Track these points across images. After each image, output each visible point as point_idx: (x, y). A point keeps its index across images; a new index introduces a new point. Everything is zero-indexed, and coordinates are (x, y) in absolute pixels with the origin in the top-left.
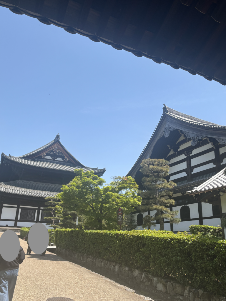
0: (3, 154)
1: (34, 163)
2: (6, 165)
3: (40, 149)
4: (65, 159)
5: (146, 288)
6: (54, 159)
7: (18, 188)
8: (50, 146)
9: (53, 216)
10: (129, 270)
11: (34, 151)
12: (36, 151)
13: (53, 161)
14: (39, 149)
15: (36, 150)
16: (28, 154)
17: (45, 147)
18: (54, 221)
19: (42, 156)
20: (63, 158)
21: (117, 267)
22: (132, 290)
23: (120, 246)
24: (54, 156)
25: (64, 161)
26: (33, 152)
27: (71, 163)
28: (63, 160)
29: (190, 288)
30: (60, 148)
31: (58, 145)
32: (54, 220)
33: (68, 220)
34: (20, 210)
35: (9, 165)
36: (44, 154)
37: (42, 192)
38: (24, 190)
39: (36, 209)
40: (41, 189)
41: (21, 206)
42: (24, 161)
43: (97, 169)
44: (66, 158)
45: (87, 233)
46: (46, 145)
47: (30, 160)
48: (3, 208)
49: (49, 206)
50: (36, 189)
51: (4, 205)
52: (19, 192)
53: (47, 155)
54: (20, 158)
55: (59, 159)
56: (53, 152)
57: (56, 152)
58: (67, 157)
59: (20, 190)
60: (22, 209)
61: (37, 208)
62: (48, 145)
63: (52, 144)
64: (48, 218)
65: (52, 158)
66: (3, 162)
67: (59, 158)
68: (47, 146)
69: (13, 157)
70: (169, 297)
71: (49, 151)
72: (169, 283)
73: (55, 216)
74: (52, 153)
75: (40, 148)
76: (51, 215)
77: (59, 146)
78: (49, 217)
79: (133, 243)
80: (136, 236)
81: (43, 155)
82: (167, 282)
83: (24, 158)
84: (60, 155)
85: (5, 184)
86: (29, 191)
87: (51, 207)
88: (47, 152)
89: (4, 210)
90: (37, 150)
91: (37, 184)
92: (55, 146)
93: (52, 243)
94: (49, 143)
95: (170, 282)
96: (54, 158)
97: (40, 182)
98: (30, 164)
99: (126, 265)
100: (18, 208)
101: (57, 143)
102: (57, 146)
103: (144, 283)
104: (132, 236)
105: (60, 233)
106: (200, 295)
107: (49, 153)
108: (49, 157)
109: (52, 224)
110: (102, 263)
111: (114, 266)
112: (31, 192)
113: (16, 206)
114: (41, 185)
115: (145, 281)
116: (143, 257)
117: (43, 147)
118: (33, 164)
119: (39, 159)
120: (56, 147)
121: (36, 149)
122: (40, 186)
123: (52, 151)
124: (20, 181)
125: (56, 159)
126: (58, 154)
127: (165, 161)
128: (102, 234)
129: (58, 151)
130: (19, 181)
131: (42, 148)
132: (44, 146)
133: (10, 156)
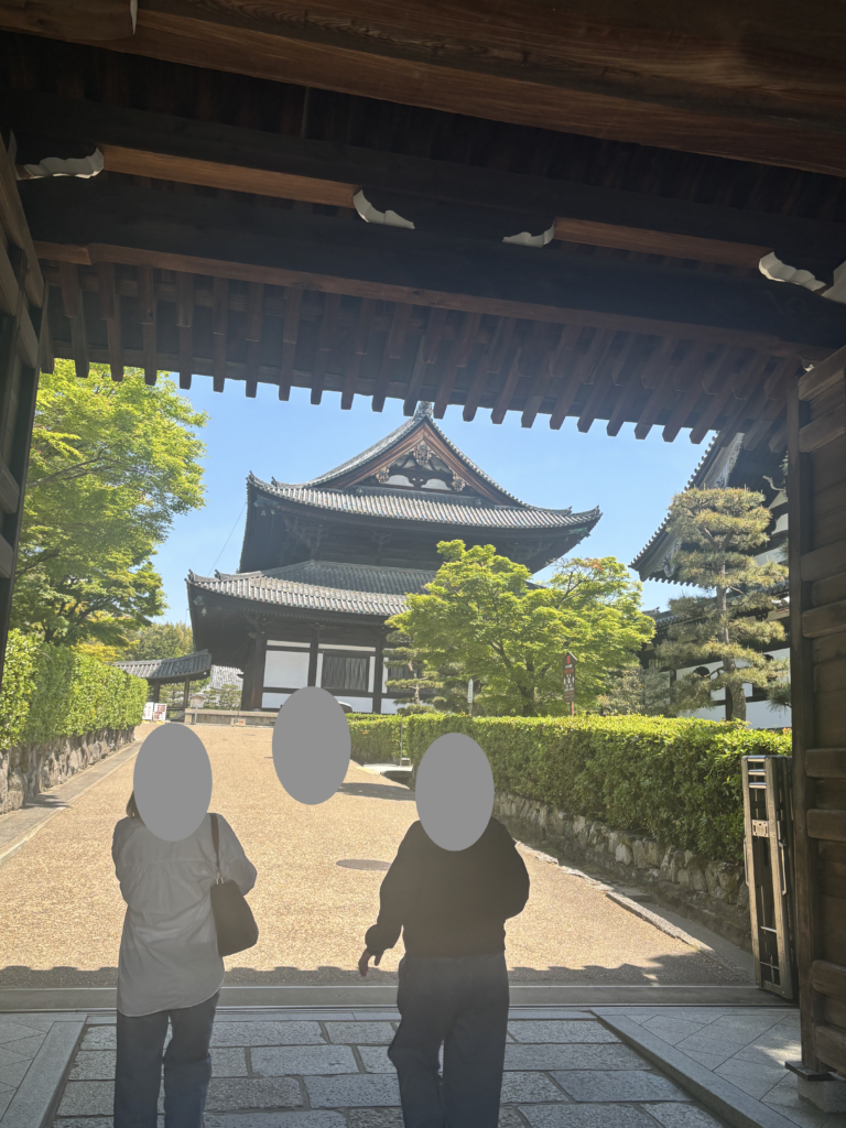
0: (251, 478)
1: (354, 503)
2: (264, 513)
3: (371, 454)
4: (453, 484)
5: (596, 859)
6: (418, 486)
7: (309, 589)
8: (402, 439)
9: (413, 677)
10: (565, 818)
11: (351, 462)
12: (357, 462)
13: (416, 492)
14: (367, 451)
15: (357, 458)
16: (332, 472)
17: (384, 445)
18: (417, 693)
19: (377, 476)
20: (447, 478)
21: (543, 812)
22: (549, 858)
23: (548, 757)
24: (418, 474)
25: (453, 491)
26: (347, 464)
27: (477, 494)
28: (448, 485)
29: (673, 850)
30: (435, 443)
31: (426, 434)
32: (417, 688)
33: (454, 690)
34: (320, 657)
35: (273, 513)
36: (384, 469)
37: (384, 599)
38: (327, 594)
39: (371, 654)
40: (382, 588)
41: (321, 646)
42: (320, 496)
43: (567, 513)
44: (456, 478)
45: (479, 724)
46: (388, 437)
47: (340, 494)
48: (268, 653)
49: (401, 645)
50: (368, 590)
51: (271, 643)
52: (311, 599)
53: (394, 471)
54: (308, 487)
55: (433, 484)
56: (414, 459)
57: (422, 459)
58: (460, 475)
59: (317, 594)
60: (327, 653)
61: (373, 649)
62: (395, 437)
63: (409, 434)
64: (397, 683)
65: (411, 481)
66: (256, 504)
67: (433, 480)
68: (391, 440)
69: (284, 485)
70: (633, 874)
71: (400, 459)
72: (637, 843)
73: (420, 676)
74: (409, 464)
75: (370, 450)
76: (408, 675)
77: (431, 439)
78: (403, 681)
79: (571, 747)
80: (576, 731)
81: (382, 474)
82: (634, 839)
83: (323, 486)
84: (438, 468)
85: (269, 577)
86: (344, 597)
87: (405, 649)
88: (392, 462)
89: (272, 657)
90: (361, 455)
91: (370, 573)
92: (419, 440)
93: (403, 756)
94: (398, 430)
95: (641, 839)
96: (418, 480)
97: (378, 563)
98: (340, 506)
99: (561, 807)
100: (313, 652)
101: (424, 427)
102: (425, 439)
103: (594, 846)
104: (569, 730)
105: (419, 726)
106: (687, 861)
107: (400, 464)
108: (400, 480)
109: (411, 701)
110: (513, 806)
111: (538, 811)
112: (349, 599)
113: (307, 645)
114: (382, 576)
115: (594, 841)
116: (590, 783)
117: (377, 445)
118: (350, 507)
119: (369, 488)
120: (423, 443)
121: (355, 455)
122: (379, 578)
123: (411, 457)
124: (312, 566)
125: (425, 483)
126: (429, 467)
127: (750, 494)
128: (509, 725)
129: (429, 456)
130: (312, 564)
131: (376, 451)
132: (381, 442)
133: (274, 483)
